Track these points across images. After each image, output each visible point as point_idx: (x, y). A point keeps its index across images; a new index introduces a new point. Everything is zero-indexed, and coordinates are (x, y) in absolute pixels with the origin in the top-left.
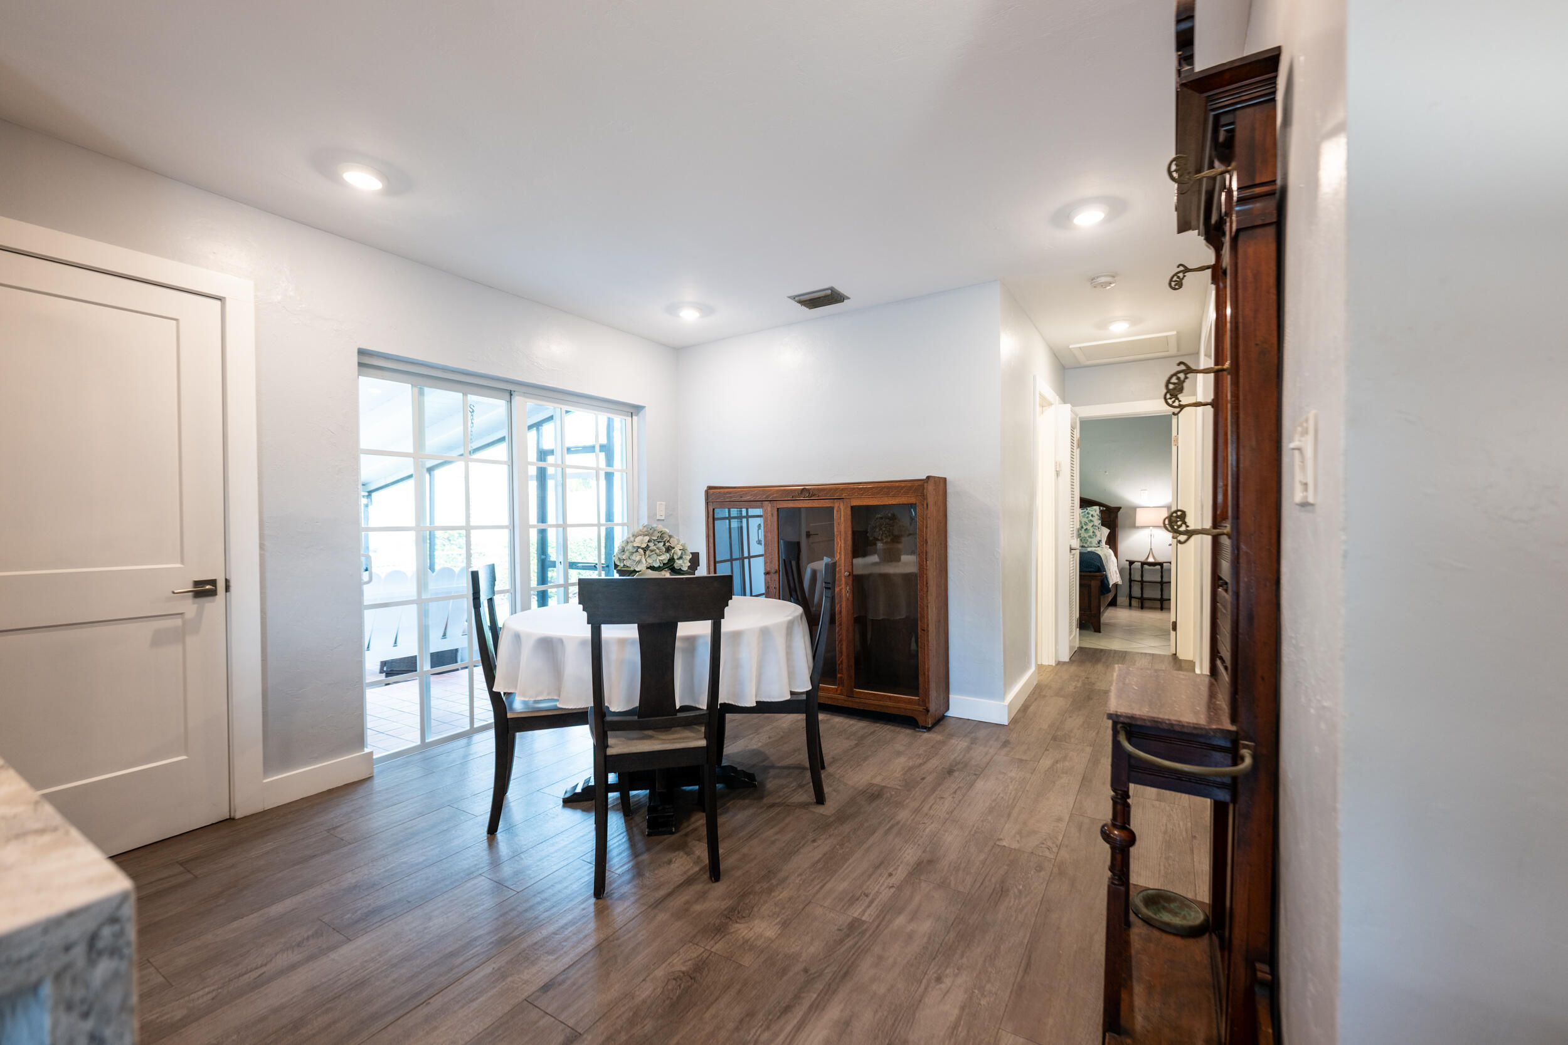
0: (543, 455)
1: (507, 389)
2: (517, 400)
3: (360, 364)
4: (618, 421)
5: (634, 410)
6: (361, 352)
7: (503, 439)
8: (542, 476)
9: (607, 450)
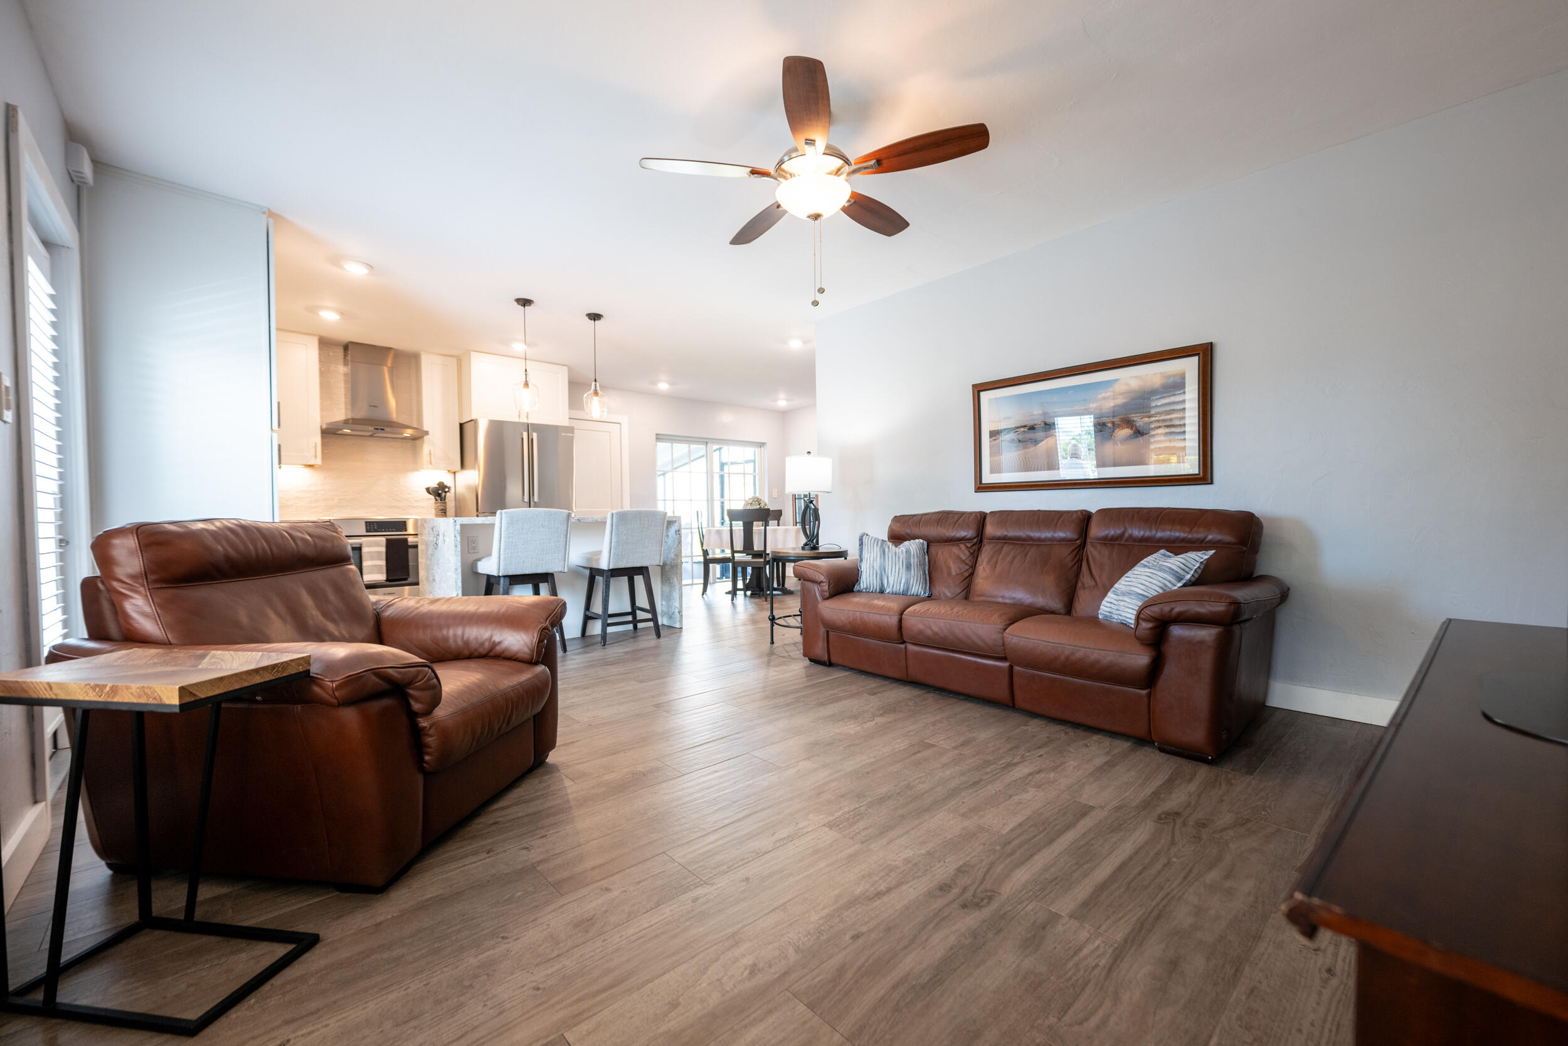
0: (722, 465)
1: (706, 442)
2: (709, 445)
3: (657, 438)
4: (757, 450)
5: (762, 445)
6: (657, 434)
7: (703, 456)
8: (722, 477)
9: (754, 461)
